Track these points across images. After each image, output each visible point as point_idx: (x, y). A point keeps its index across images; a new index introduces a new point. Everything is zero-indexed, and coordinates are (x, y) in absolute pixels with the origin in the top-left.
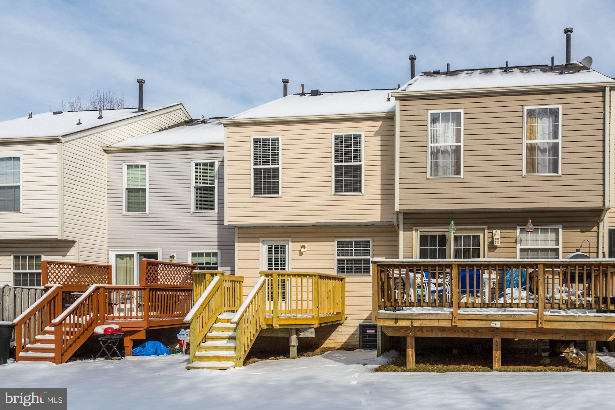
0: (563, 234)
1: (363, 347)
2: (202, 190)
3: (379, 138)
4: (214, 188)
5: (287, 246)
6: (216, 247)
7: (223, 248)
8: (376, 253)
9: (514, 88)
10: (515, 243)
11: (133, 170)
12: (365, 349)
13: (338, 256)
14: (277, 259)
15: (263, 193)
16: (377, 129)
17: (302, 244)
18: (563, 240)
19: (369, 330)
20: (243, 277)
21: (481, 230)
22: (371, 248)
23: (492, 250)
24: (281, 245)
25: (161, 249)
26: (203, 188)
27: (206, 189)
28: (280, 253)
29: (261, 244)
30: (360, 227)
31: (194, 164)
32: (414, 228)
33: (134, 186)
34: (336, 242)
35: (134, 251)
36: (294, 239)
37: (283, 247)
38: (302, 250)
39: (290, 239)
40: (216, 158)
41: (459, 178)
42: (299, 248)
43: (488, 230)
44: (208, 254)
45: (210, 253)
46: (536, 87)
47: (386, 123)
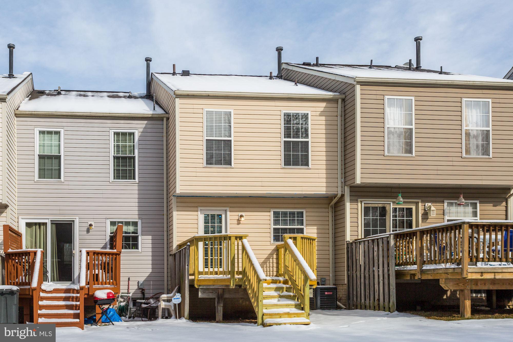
0: (480, 208)
1: (321, 307)
2: (120, 160)
3: (324, 118)
4: (134, 158)
6: (137, 217)
7: (144, 217)
8: (309, 223)
9: (457, 82)
10: (443, 215)
11: (46, 136)
12: (323, 309)
13: (274, 225)
15: (215, 164)
16: (322, 109)
17: (240, 214)
18: (480, 212)
19: (327, 292)
21: (413, 203)
22: (304, 219)
23: (425, 220)
24: (217, 215)
25: (78, 217)
26: (121, 157)
27: (124, 158)
28: (216, 222)
29: (198, 213)
30: (293, 198)
31: (113, 133)
32: (359, 200)
33: (47, 153)
34: (273, 212)
35: (48, 219)
36: (232, 209)
37: (219, 216)
39: (228, 209)
40: (136, 129)
41: (412, 157)
42: (237, 218)
43: (421, 203)
45: (129, 222)
46: (475, 83)
47: (330, 105)
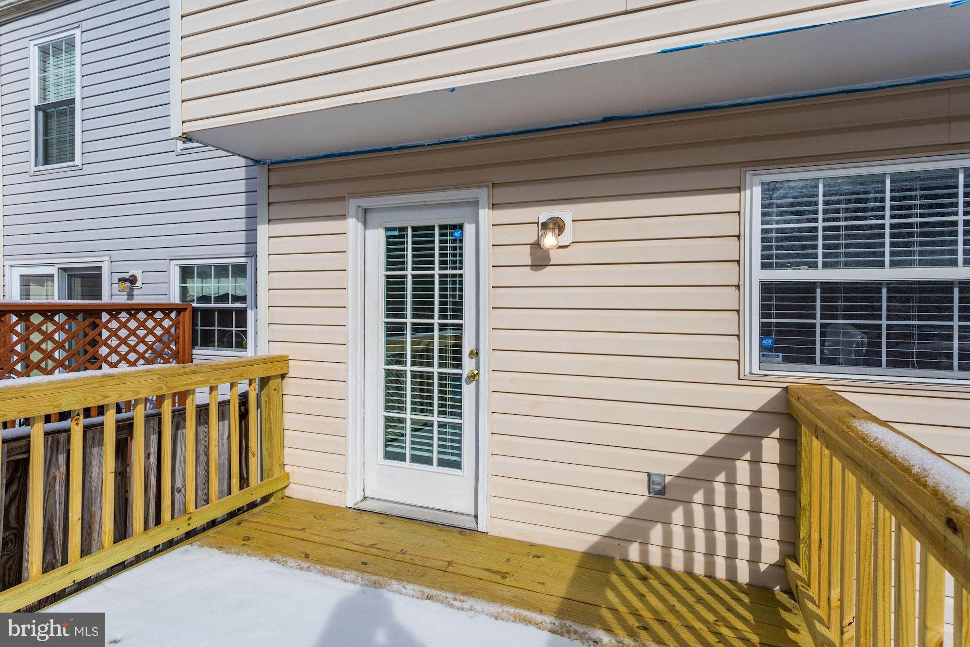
5: (469, 230)
13: (764, 266)
14: (423, 285)
17: (544, 213)
20: (284, 360)
24: (442, 227)
25: (108, 259)
28: (437, 259)
29: (352, 224)
34: (757, 191)
35: (54, 265)
36: (503, 194)
37: (452, 230)
38: (550, 240)
39: (482, 194)
42: (530, 234)
44: (222, 271)
45: (226, 267)
